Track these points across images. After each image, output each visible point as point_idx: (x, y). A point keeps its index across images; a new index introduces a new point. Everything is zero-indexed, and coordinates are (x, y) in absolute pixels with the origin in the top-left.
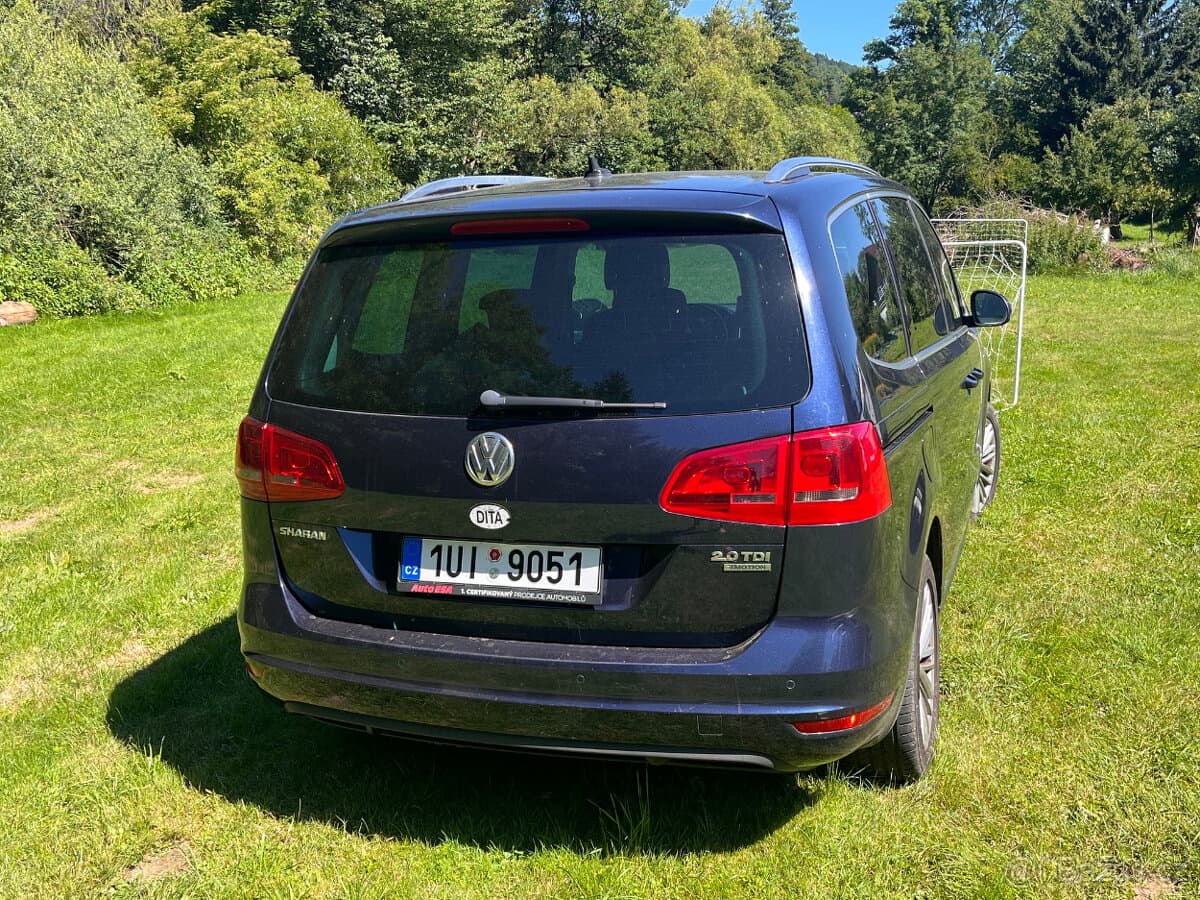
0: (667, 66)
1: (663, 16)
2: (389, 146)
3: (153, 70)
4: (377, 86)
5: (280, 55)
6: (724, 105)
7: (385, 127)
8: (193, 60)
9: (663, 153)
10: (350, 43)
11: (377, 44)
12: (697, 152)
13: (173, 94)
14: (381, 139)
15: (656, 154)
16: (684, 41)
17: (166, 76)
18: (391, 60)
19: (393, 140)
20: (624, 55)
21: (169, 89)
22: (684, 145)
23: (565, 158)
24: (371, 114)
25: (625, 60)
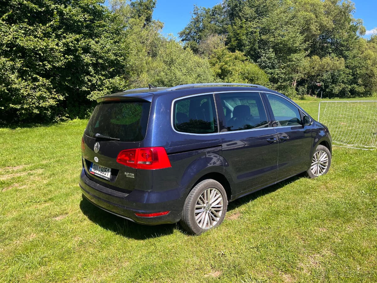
0: (355, 51)
1: (354, 38)
2: (270, 75)
3: (214, 60)
4: (269, 61)
5: (242, 56)
6: (371, 61)
7: (270, 71)
8: (222, 58)
9: (352, 74)
10: (263, 52)
11: (270, 51)
12: (362, 73)
13: (217, 66)
14: (268, 73)
15: (350, 74)
16: (361, 44)
17: (217, 62)
18: (273, 55)
19: (272, 73)
20: (342, 49)
21: (217, 65)
22: (358, 72)
23: (322, 76)
24: (267, 68)
25: (342, 50)
